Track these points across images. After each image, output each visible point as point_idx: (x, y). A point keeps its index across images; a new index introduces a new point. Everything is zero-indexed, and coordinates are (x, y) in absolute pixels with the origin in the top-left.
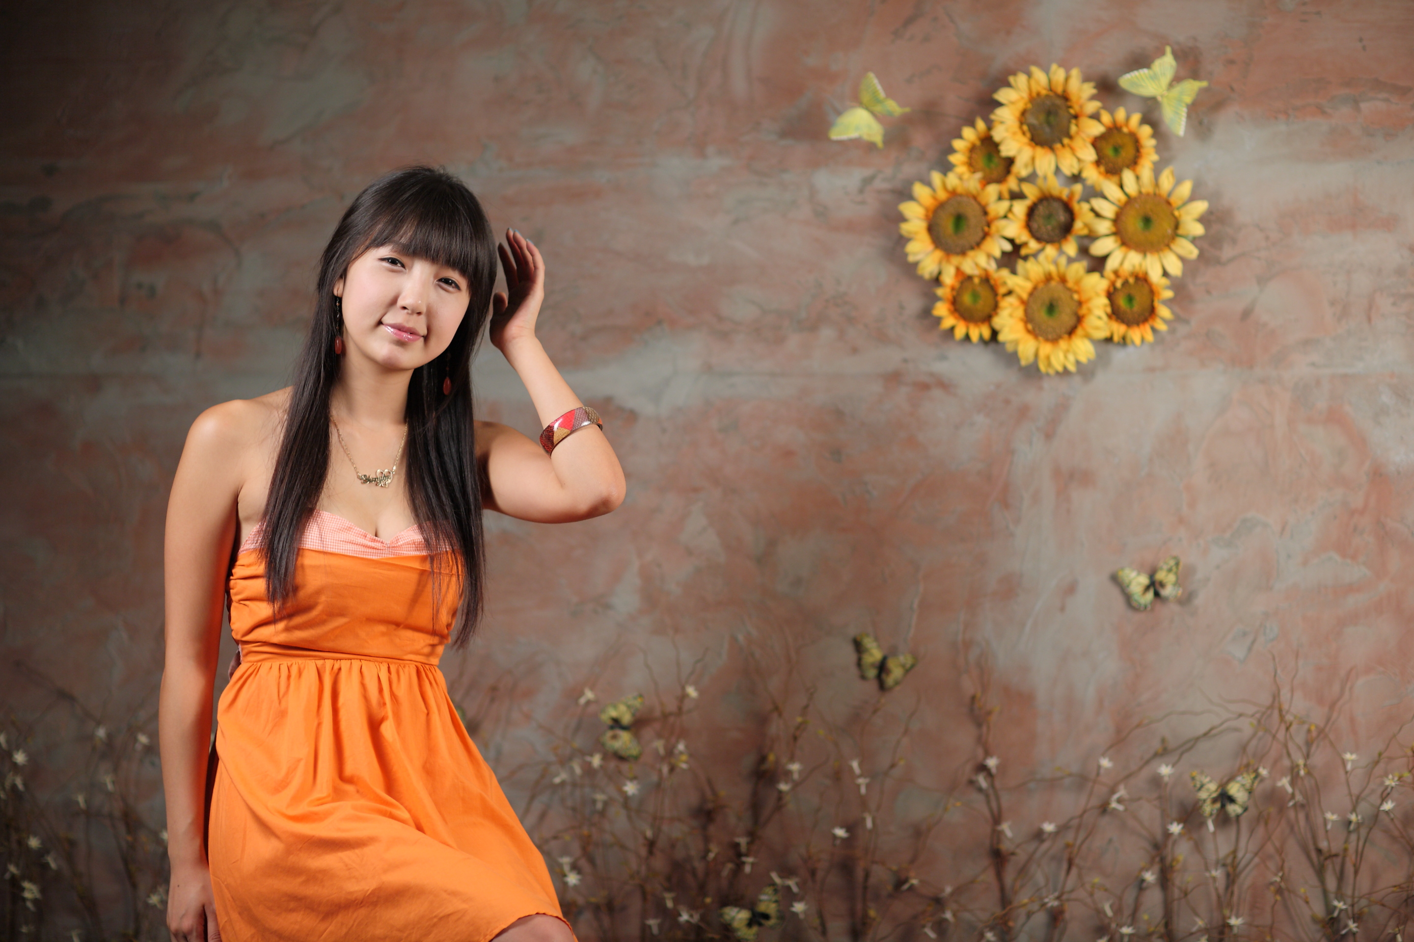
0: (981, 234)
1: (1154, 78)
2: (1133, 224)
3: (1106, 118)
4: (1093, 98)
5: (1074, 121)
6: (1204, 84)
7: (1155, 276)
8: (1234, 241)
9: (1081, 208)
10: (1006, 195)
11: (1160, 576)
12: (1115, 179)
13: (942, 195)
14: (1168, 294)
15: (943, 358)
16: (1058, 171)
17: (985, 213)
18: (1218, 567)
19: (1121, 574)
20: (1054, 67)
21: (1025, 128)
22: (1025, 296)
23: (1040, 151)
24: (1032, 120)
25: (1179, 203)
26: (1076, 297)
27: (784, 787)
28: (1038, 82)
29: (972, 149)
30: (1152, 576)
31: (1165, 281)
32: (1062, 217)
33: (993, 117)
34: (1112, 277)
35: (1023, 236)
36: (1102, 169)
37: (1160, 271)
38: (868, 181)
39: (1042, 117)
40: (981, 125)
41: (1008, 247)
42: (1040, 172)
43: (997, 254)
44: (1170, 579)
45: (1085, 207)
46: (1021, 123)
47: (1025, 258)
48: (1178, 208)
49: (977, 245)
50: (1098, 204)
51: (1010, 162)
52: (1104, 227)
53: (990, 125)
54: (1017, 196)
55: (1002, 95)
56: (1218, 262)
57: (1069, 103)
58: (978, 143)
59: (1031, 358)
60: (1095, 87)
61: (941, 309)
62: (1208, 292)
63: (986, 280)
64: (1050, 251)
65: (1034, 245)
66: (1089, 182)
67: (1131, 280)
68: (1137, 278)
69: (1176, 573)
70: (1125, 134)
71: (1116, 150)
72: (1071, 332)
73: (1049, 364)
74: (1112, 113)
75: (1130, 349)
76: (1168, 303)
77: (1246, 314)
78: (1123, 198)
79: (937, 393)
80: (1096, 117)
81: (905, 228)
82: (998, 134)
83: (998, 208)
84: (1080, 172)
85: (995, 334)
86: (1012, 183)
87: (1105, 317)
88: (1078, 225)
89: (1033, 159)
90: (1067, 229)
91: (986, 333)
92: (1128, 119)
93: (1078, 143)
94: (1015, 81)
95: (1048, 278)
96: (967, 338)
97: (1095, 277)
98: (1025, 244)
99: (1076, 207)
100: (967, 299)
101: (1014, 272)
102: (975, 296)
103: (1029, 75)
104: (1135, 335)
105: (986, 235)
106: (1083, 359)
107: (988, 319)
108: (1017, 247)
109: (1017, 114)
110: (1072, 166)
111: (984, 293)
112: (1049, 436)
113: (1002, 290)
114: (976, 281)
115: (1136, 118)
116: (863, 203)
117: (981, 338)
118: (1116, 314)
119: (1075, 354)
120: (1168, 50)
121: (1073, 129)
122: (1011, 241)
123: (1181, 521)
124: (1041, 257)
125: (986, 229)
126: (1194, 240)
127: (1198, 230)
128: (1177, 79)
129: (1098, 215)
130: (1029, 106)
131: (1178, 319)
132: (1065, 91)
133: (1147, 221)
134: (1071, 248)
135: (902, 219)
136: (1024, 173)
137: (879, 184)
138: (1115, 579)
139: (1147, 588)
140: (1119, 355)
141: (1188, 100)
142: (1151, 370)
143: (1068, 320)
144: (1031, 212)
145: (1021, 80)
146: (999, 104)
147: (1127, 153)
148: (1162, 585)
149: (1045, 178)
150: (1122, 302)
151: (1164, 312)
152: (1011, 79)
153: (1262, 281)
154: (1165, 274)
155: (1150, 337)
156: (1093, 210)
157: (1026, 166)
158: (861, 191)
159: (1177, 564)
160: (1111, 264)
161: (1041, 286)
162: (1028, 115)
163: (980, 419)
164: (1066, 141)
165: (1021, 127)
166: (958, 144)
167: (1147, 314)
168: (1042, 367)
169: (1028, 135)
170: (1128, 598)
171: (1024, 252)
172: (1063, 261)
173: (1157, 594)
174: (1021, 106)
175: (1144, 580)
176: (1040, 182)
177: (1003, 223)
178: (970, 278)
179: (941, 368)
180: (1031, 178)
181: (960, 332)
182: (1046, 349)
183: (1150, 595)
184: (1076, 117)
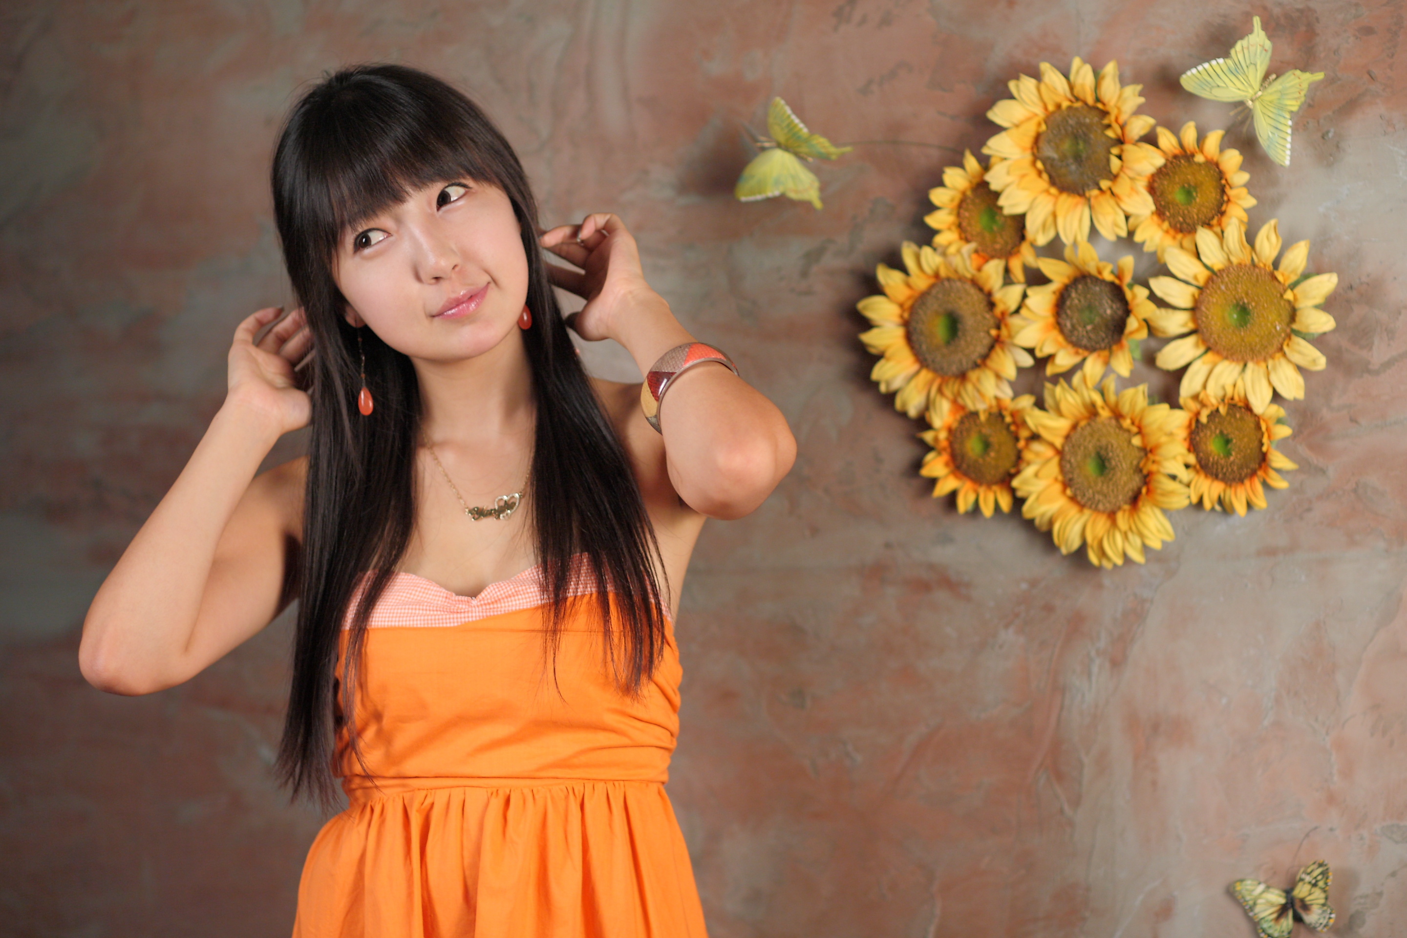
0: (987, 341)
1: (1237, 71)
2: (1222, 317)
3: (1166, 139)
4: (1139, 111)
5: (1115, 151)
6: (1319, 76)
7: (1260, 403)
8: (1391, 334)
9: (1134, 296)
10: (1018, 273)
11: (1301, 891)
12: (1187, 242)
13: (921, 283)
14: (1284, 431)
15: (946, 539)
16: (1093, 231)
17: (991, 305)
18: (1393, 874)
19: (1239, 887)
20: (1076, 62)
21: (1039, 165)
22: (1058, 442)
23: (1066, 201)
24: (1049, 152)
25: (1293, 278)
26: (1136, 441)
28: (1053, 90)
29: (962, 205)
30: (1288, 892)
31: (1276, 411)
32: (1108, 309)
33: (985, 151)
34: (1194, 406)
35: (1048, 344)
36: (1166, 225)
37: (1269, 395)
38: (813, 256)
39: (1067, 145)
40: (971, 163)
41: (1028, 361)
42: (1066, 239)
43: (1010, 372)
44: (1316, 897)
45: (1141, 293)
46: (1035, 158)
47: (1055, 379)
48: (1293, 286)
49: (983, 361)
50: (1161, 286)
51: (1020, 221)
52: (1176, 323)
53: (985, 163)
54: (1036, 279)
55: (999, 114)
56: (1366, 369)
57: (1106, 121)
58: (969, 193)
59: (1076, 544)
60: (1141, 94)
61: (936, 465)
62: (1353, 420)
63: (999, 415)
64: (1093, 367)
65: (1064, 360)
66: (1148, 248)
67: (1223, 410)
68: (1232, 406)
69: (1324, 890)
70: (1199, 165)
71: (1189, 193)
72: (1135, 500)
73: (1103, 553)
74: (1175, 129)
75: (1232, 520)
76: (1284, 446)
78: (1203, 275)
79: (941, 596)
80: (1150, 139)
81: (872, 339)
82: (996, 179)
83: (1009, 297)
84: (1131, 233)
85: (1018, 502)
86: (1027, 255)
87: (1184, 475)
88: (1132, 323)
89: (1054, 216)
90: (1118, 328)
91: (1005, 503)
92: (1201, 139)
93: (1122, 187)
94: (1017, 87)
95: (1092, 412)
96: (976, 510)
97: (1163, 409)
98: (1050, 358)
99: (1128, 295)
100: (973, 447)
101: (1040, 404)
102: (984, 442)
103: (1037, 76)
104: (1238, 499)
105: (996, 342)
106: (1155, 544)
107: (1006, 480)
108: (1042, 362)
109: (1028, 141)
110: (1116, 225)
111: (998, 438)
112: (1117, 663)
113: (1024, 434)
114: (983, 417)
115: (1213, 140)
116: (808, 292)
117: (997, 508)
118: (1204, 466)
119: (1141, 535)
120: (1257, 21)
121: (1115, 163)
122: (1031, 351)
123: (1331, 799)
124: (1076, 379)
125: (994, 332)
126: (1319, 341)
127: (1323, 323)
128: (1275, 71)
129: (1161, 303)
130: (1044, 127)
131: (1305, 467)
132: (1098, 100)
133: (1243, 311)
135: (865, 324)
136: (1042, 240)
137: (830, 261)
139: (1283, 911)
141: (1294, 105)
142: (1270, 552)
143: (1127, 481)
144: (1061, 305)
145: (1025, 86)
146: (997, 129)
147: (1207, 196)
148: (1306, 907)
149: (1075, 244)
150: (1213, 447)
151: (1279, 460)
152: (1012, 85)
154: (1276, 397)
155: (1261, 502)
156: (1153, 297)
157: (1044, 226)
158: (804, 274)
159: (1324, 874)
160: (1188, 386)
161: (1083, 423)
162: (1042, 144)
163: (1009, 636)
164: (1105, 184)
165: (1034, 164)
166: (937, 196)
167: (1254, 465)
168: (1093, 558)
169: (1045, 176)
170: (1255, 925)
171: (1050, 370)
172: (1112, 384)
173: (1298, 919)
174: (1031, 129)
175: (1277, 898)
176: (1068, 253)
177: (1015, 321)
178: (975, 414)
179: (944, 555)
180: (1054, 249)
181: (964, 504)
182: (1097, 526)
183: (1288, 922)
184: (1120, 141)
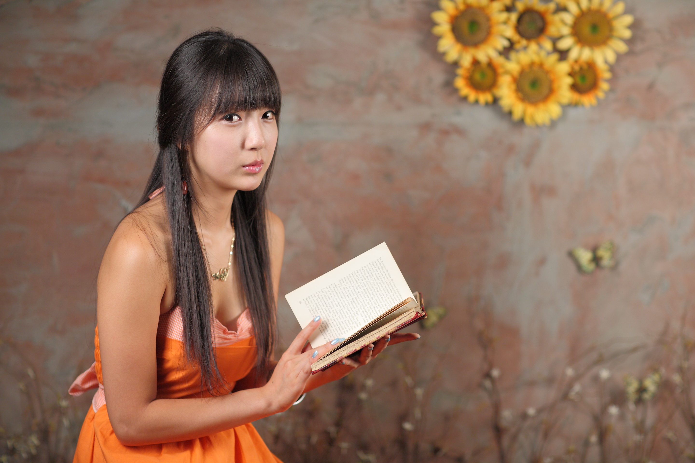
0: (486, 34)
2: (586, 30)
7: (600, 64)
9: (552, 19)
10: (504, 8)
11: (600, 253)
13: (462, 7)
14: (607, 75)
15: (458, 113)
17: (489, 20)
18: (634, 246)
19: (575, 251)
22: (516, 74)
25: (615, 16)
26: (550, 76)
27: (363, 396)
30: (595, 253)
31: (605, 67)
32: (539, 23)
34: (572, 63)
35: (516, 37)
37: (602, 60)
41: (506, 43)
43: (499, 47)
44: (607, 254)
45: (555, 18)
47: (518, 51)
48: (613, 20)
49: (484, 41)
50: (564, 15)
52: (566, 31)
54: (510, 9)
59: (521, 116)
61: (460, 83)
63: (490, 65)
64: (533, 47)
65: (522, 42)
67: (585, 66)
68: (588, 65)
69: (611, 251)
72: (546, 99)
73: (533, 120)
75: (581, 109)
76: (607, 80)
77: (651, 87)
78: (579, 11)
79: (454, 136)
81: (437, 30)
83: (499, 17)
85: (496, 100)
87: (568, 90)
88: (550, 29)
90: (541, 31)
91: (490, 99)
95: (532, 64)
96: (477, 102)
97: (562, 64)
98: (518, 42)
99: (548, 18)
100: (478, 76)
101: (509, 59)
102: (483, 74)
104: (585, 100)
106: (554, 116)
107: (490, 89)
108: (512, 44)
111: (489, 73)
112: (527, 164)
113: (500, 71)
114: (484, 65)
116: (404, 10)
117: (486, 102)
118: (574, 87)
119: (549, 113)
122: (509, 40)
123: (611, 217)
124: (528, 50)
125: (489, 30)
126: (624, 40)
127: (627, 34)
129: (563, 23)
131: (612, 90)
133: (595, 28)
134: (548, 45)
135: (434, 24)
138: (571, 255)
139: (591, 261)
140: (573, 113)
142: (592, 122)
143: (544, 91)
144: (519, 20)
148: (601, 259)
150: (579, 79)
151: (604, 86)
153: (660, 65)
154: (606, 61)
155: (594, 101)
156: (561, 19)
158: (401, 1)
159: (612, 245)
160: (572, 55)
161: (527, 69)
163: (483, 154)
167: (592, 86)
168: (528, 121)
170: (579, 267)
171: (517, 47)
172: (543, 54)
173: (598, 265)
175: (589, 256)
177: (502, 27)
178: (480, 63)
179: (458, 120)
182: (530, 110)
183: (593, 265)
